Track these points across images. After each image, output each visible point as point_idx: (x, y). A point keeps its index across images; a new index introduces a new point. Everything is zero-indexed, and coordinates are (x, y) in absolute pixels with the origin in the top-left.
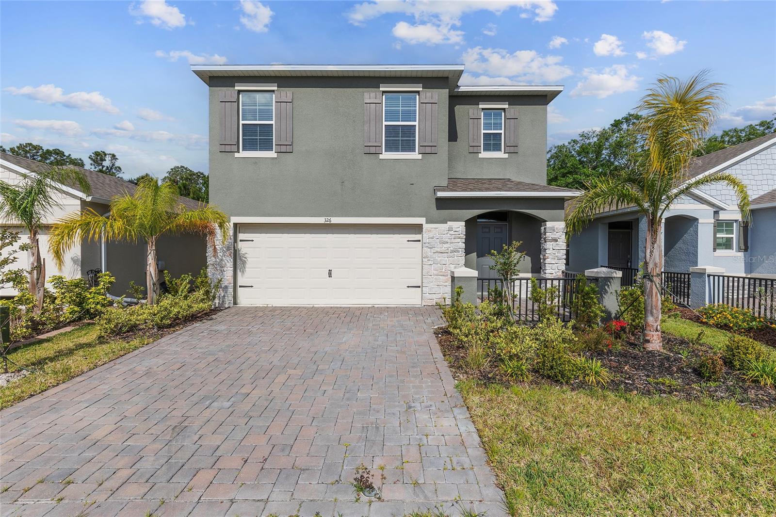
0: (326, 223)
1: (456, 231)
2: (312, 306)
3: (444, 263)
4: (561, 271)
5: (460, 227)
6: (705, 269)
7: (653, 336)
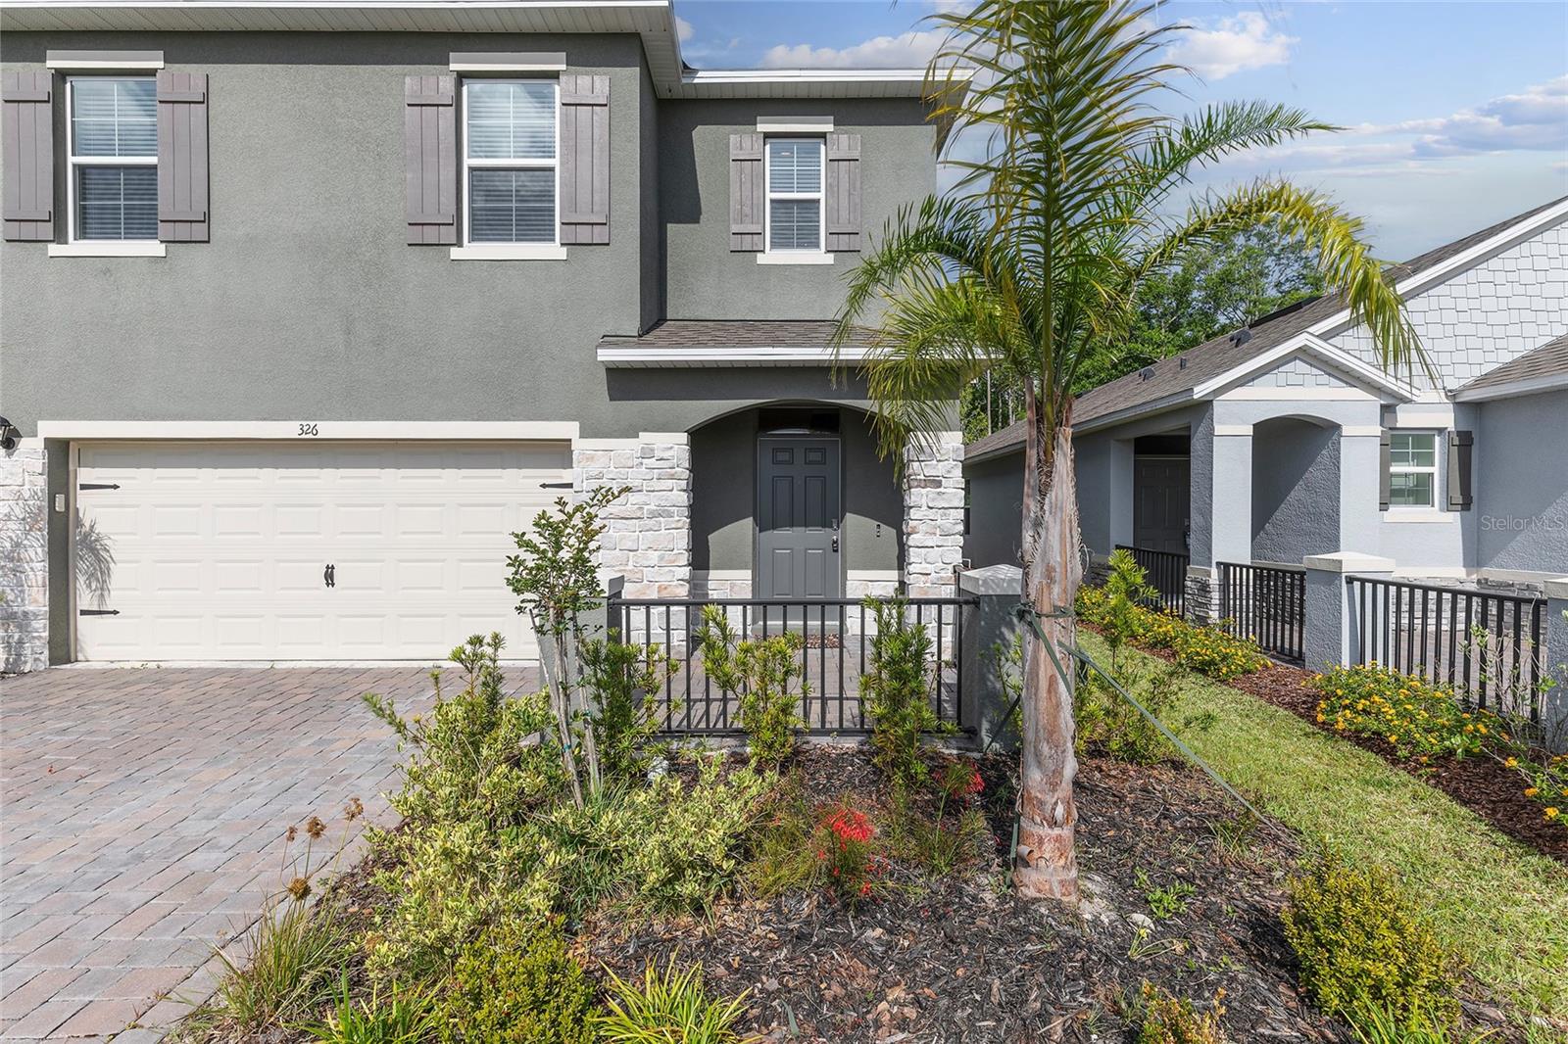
0: (304, 436)
1: (661, 459)
2: (268, 665)
3: (630, 545)
4: (950, 567)
5: (674, 446)
6: (1340, 562)
7: (1041, 842)
